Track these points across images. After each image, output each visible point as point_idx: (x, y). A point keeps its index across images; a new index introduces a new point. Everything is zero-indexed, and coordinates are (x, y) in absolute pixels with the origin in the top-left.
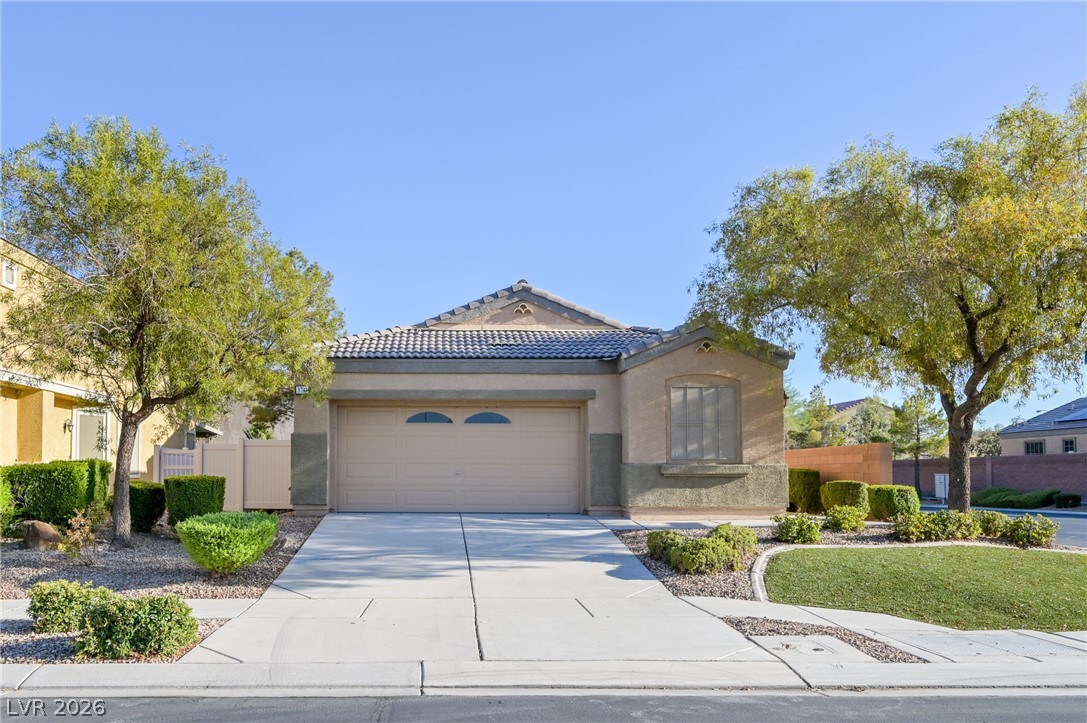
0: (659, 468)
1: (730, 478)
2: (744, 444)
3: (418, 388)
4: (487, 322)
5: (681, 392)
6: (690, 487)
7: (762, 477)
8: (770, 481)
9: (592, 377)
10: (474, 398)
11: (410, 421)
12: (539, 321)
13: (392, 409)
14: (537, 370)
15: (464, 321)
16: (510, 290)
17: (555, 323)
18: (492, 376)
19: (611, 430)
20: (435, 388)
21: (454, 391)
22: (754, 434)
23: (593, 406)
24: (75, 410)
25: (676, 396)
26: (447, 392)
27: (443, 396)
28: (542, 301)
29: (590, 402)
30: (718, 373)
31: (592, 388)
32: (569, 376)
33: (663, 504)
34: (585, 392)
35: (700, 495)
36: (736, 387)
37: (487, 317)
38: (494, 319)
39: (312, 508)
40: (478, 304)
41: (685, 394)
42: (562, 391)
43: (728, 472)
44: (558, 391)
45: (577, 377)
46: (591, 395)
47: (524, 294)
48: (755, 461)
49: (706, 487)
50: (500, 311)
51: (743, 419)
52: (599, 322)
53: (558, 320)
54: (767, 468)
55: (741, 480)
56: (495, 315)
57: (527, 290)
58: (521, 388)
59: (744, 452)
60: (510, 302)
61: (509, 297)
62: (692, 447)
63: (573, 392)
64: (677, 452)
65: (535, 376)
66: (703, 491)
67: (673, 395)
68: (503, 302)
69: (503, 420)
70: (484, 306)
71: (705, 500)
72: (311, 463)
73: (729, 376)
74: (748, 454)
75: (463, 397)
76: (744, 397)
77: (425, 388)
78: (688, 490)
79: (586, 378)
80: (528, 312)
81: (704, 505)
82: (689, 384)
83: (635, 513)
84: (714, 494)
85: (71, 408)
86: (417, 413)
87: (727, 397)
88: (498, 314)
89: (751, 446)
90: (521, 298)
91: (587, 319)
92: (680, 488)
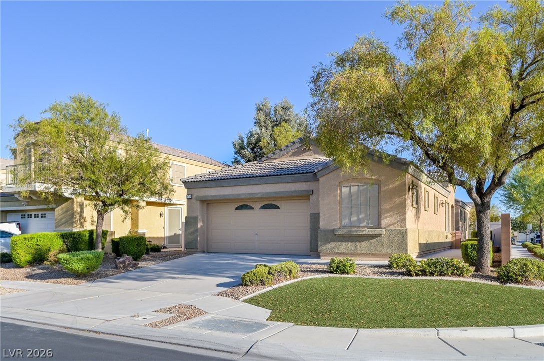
0: (333, 231)
1: (373, 237)
2: (382, 216)
4: (290, 156)
5: (348, 188)
7: (392, 236)
8: (396, 238)
9: (311, 183)
10: (256, 197)
11: (237, 209)
12: (315, 153)
13: (229, 204)
15: (279, 157)
16: (300, 138)
18: (265, 185)
19: (315, 211)
22: (388, 211)
23: (312, 199)
24: (166, 207)
25: (345, 190)
27: (243, 197)
29: (311, 196)
30: (367, 176)
31: (311, 189)
32: (300, 183)
33: (336, 251)
34: (307, 191)
35: (356, 246)
36: (378, 183)
37: (290, 154)
38: (294, 155)
39: (193, 250)
41: (350, 189)
42: (297, 191)
43: (370, 233)
44: (295, 191)
45: (304, 183)
47: (307, 140)
48: (389, 226)
49: (360, 242)
50: (296, 150)
51: (382, 202)
54: (395, 230)
56: (294, 152)
58: (278, 191)
59: (382, 222)
60: (300, 145)
61: (300, 142)
62: (354, 218)
63: (302, 191)
64: (346, 221)
65: (285, 184)
66: (358, 244)
67: (343, 190)
68: (298, 145)
69: (277, 207)
70: (289, 148)
71: (359, 249)
72: (192, 230)
73: (373, 178)
74: (384, 222)
75: (251, 196)
76: (383, 189)
79: (308, 183)
80: (309, 149)
81: (359, 252)
82: (352, 184)
83: (323, 256)
84: (364, 246)
85: (164, 207)
86: (239, 205)
87: (373, 190)
89: (386, 217)
92: (346, 242)
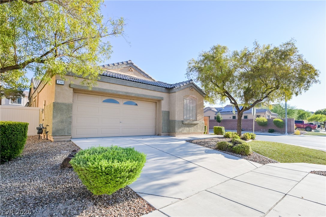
0: (182, 121)
3: (111, 89)
4: (119, 71)
6: (188, 127)
7: (200, 124)
8: (202, 125)
11: (104, 101)
12: (135, 74)
13: (98, 96)
14: (149, 89)
15: (112, 69)
16: (127, 62)
17: (139, 76)
19: (167, 110)
20: (118, 90)
21: (124, 92)
22: (199, 113)
23: (163, 102)
25: (185, 101)
26: (122, 92)
28: (136, 68)
29: (162, 101)
30: (193, 96)
31: (162, 96)
33: (183, 132)
35: (190, 129)
37: (119, 70)
38: (121, 71)
39: (63, 137)
40: (117, 65)
41: (187, 101)
43: (195, 123)
44: (155, 96)
45: (159, 93)
46: (162, 99)
47: (131, 64)
48: (199, 120)
49: (191, 127)
50: (123, 68)
51: (197, 109)
52: (151, 78)
53: (140, 75)
54: (201, 122)
55: (197, 125)
56: (122, 69)
57: (132, 64)
60: (127, 66)
61: (127, 65)
62: (188, 116)
63: (158, 97)
64: (185, 117)
68: (125, 66)
70: (119, 65)
73: (195, 97)
74: (198, 118)
77: (114, 89)
78: (188, 128)
79: (161, 93)
80: (132, 71)
82: (187, 98)
84: (192, 129)
86: (107, 99)
87: (194, 103)
88: (123, 69)
89: (198, 116)
90: (130, 65)
91: (147, 76)
92: (186, 127)
